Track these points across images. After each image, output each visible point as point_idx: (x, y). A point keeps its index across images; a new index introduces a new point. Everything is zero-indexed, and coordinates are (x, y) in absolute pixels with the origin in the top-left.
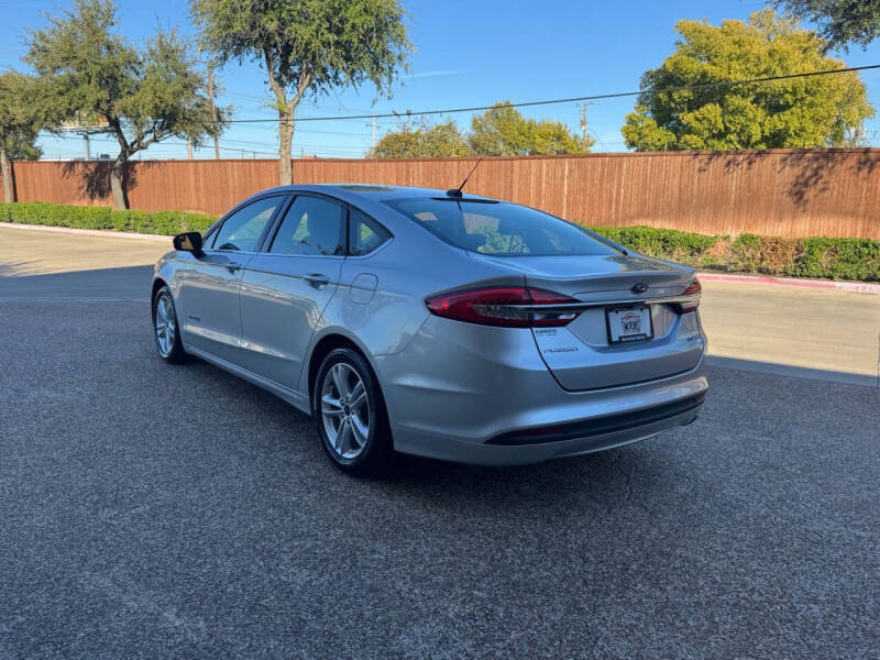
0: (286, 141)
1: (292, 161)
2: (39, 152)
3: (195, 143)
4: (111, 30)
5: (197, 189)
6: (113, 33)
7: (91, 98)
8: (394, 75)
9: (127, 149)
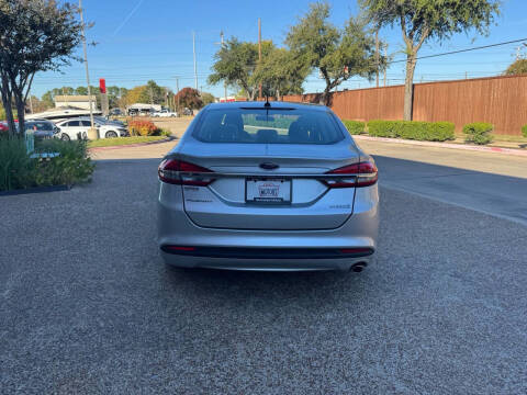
0: (410, 73)
1: (413, 86)
2: (303, 90)
3: (370, 79)
4: (327, 20)
5: (361, 106)
6: (328, 22)
7: (309, 60)
8: (491, 19)
9: (330, 86)
